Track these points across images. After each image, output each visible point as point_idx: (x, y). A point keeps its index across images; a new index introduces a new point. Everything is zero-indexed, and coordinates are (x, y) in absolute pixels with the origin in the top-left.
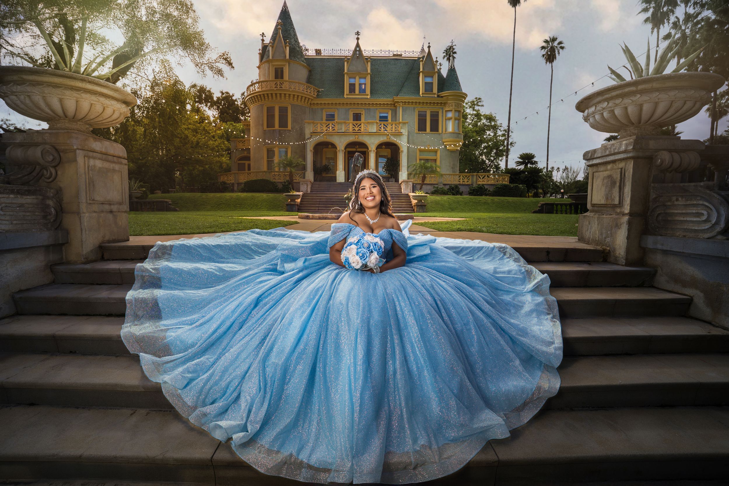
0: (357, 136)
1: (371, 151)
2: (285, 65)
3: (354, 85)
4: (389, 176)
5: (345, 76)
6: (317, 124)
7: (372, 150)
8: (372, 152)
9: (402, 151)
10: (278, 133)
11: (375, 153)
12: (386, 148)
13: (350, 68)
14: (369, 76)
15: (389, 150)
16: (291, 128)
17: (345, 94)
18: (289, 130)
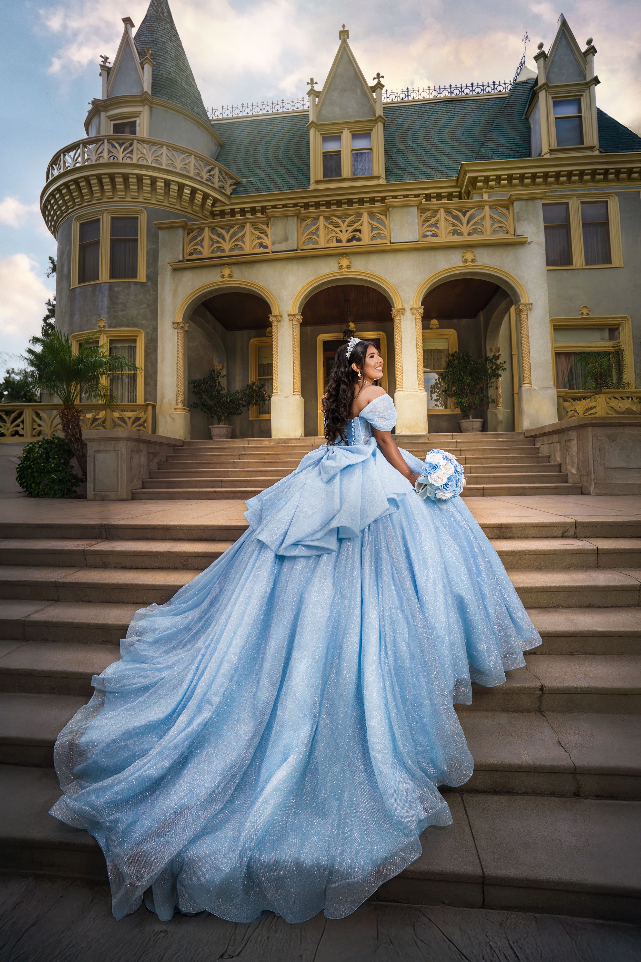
0: (345, 262)
1: (402, 311)
2: (140, 113)
3: (337, 154)
4: (458, 411)
5: (312, 132)
6: (202, 230)
7: (408, 307)
8: (408, 313)
9: (529, 306)
10: (106, 293)
11: (419, 317)
12: (441, 327)
13: (323, 112)
14: (380, 125)
15: (453, 332)
16: (148, 277)
17: (312, 181)
18: (141, 283)
